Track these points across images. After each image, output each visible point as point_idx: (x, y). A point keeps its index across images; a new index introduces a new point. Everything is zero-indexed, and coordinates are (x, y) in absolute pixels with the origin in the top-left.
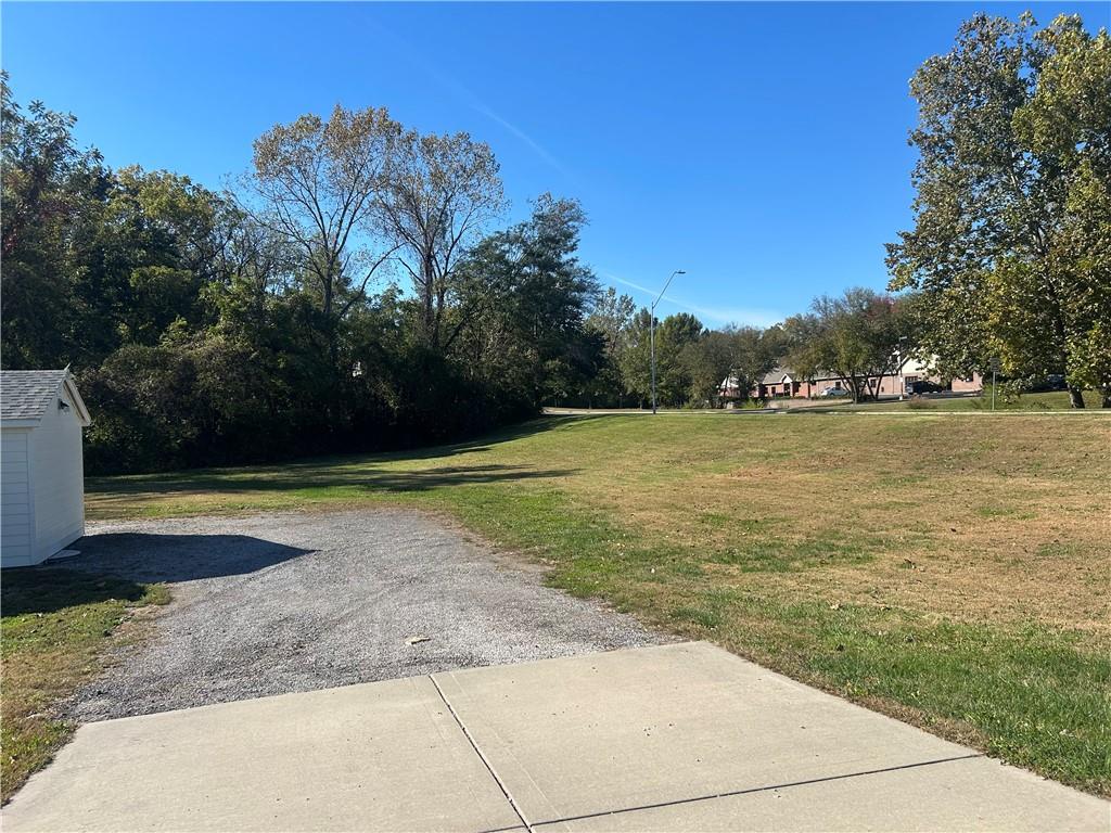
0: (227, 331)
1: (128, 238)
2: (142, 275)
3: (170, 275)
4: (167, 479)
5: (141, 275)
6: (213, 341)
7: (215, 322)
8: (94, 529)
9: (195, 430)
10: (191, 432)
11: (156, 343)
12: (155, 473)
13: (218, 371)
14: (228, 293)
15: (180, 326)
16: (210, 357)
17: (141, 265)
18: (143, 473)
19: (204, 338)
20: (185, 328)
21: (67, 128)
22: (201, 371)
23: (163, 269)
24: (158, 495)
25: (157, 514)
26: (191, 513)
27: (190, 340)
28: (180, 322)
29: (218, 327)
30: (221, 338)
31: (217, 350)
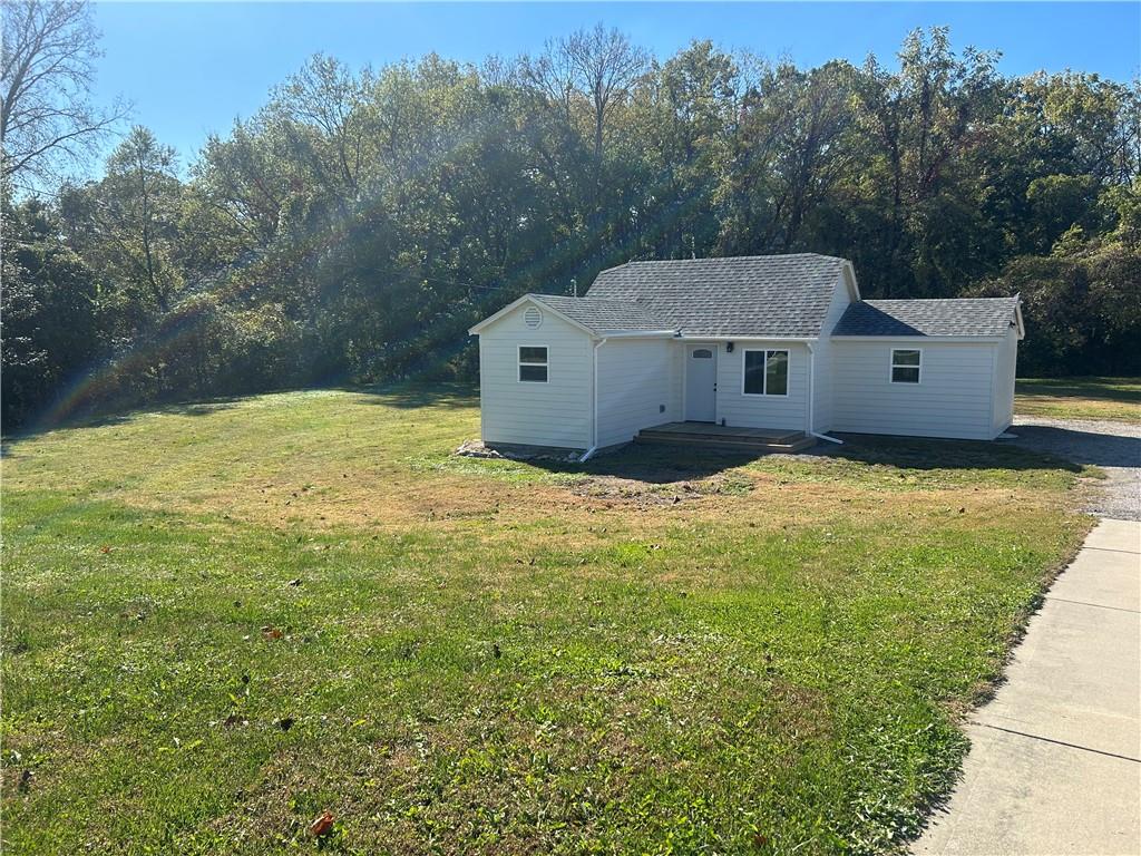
0: (1124, 237)
1: (1027, 149)
2: (1040, 186)
3: (1067, 183)
4: (1052, 384)
5: (1038, 186)
6: (1110, 248)
7: (1113, 227)
8: (1018, 421)
9: (1082, 338)
10: (1078, 341)
11: (1047, 251)
12: (1038, 377)
13: (1113, 279)
14: (1129, 196)
15: (1075, 234)
16: (1105, 264)
17: (1039, 175)
18: (1028, 377)
19: (1100, 245)
20: (1078, 236)
21: (993, 64)
22: (1095, 280)
23: (1061, 177)
24: (1052, 398)
25: (1061, 414)
26: (1094, 417)
27: (1082, 249)
28: (1075, 230)
29: (1116, 233)
30: (1118, 244)
31: (1114, 258)
